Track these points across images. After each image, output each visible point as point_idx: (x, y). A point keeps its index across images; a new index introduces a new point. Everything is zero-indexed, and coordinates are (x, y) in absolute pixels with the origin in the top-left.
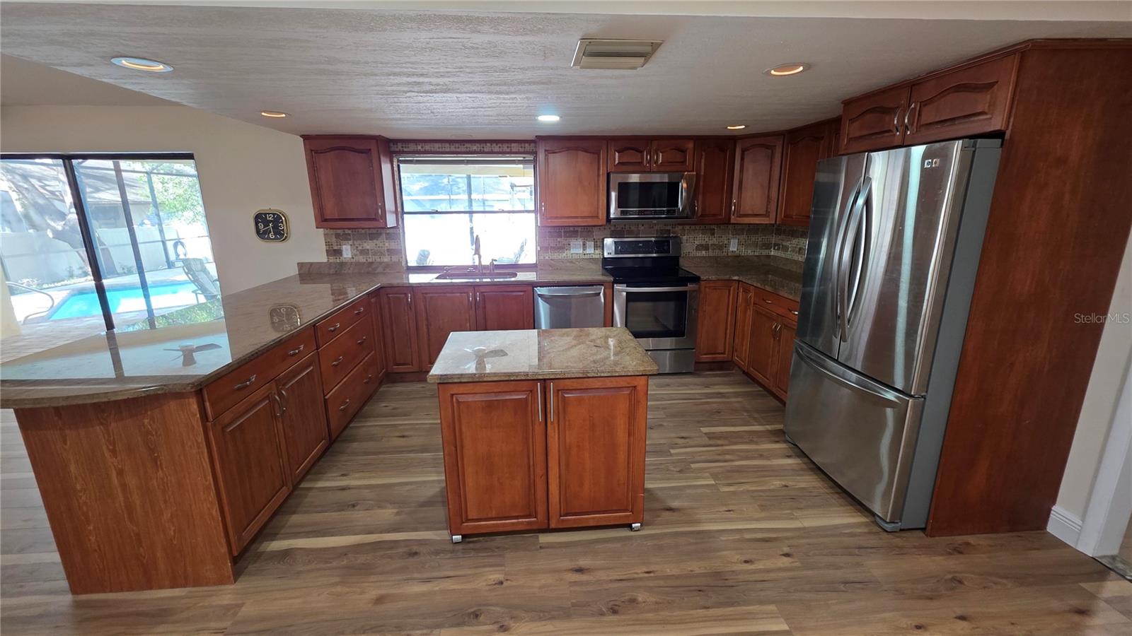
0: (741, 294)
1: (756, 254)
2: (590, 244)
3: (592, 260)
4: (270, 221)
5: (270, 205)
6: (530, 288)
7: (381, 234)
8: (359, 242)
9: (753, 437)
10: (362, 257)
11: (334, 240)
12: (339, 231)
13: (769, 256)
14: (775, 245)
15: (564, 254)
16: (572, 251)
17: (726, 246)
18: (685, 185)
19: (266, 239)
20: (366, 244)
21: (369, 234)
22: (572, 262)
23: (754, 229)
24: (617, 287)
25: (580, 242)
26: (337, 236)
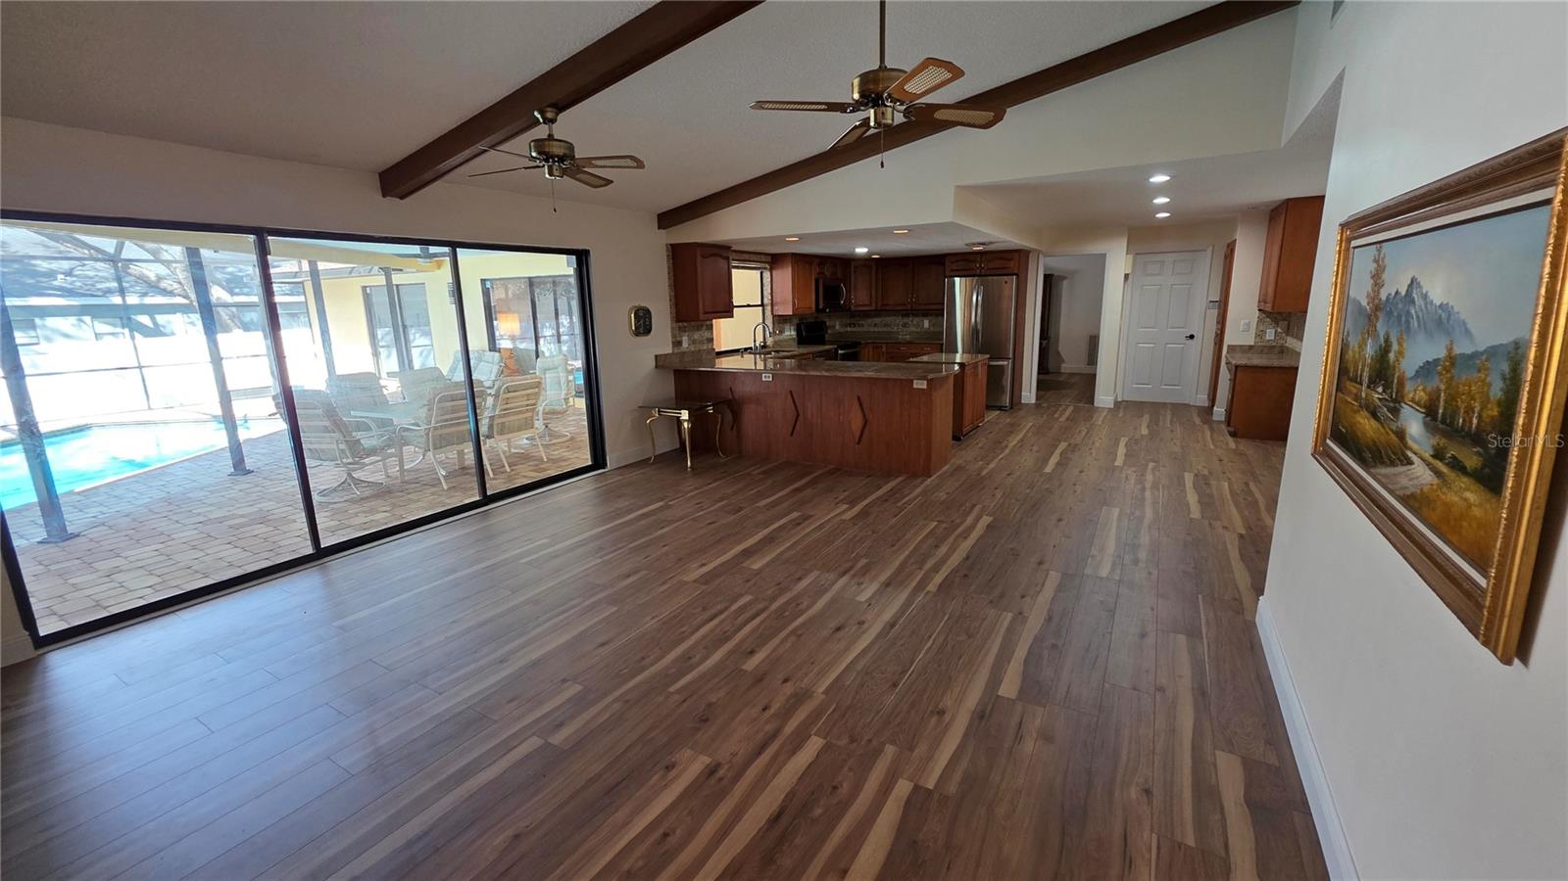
2: (792, 327)
3: (793, 339)
4: (641, 317)
8: (691, 333)
10: (693, 346)
11: (677, 332)
12: (680, 324)
15: (783, 336)
16: (786, 334)
18: (843, 287)
19: (637, 334)
20: (695, 335)
25: (788, 326)
26: (679, 328)
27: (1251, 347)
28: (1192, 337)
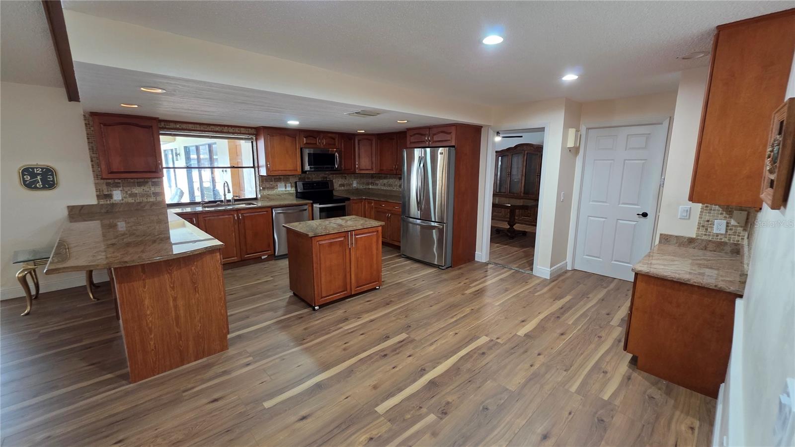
0: (367, 205)
1: (364, 187)
2: (289, 185)
3: (290, 194)
4: (39, 174)
5: (39, 161)
6: (270, 209)
7: (147, 182)
8: (129, 188)
9: (391, 259)
10: (131, 199)
11: (105, 187)
12: (108, 181)
13: (369, 189)
14: (371, 183)
15: (275, 191)
16: (279, 190)
17: (352, 184)
18: (337, 155)
19: (33, 188)
20: (135, 190)
21: (137, 182)
22: (279, 196)
23: (362, 176)
24: (315, 205)
25: (283, 184)
26: (108, 184)
27: (691, 241)
28: (645, 215)
